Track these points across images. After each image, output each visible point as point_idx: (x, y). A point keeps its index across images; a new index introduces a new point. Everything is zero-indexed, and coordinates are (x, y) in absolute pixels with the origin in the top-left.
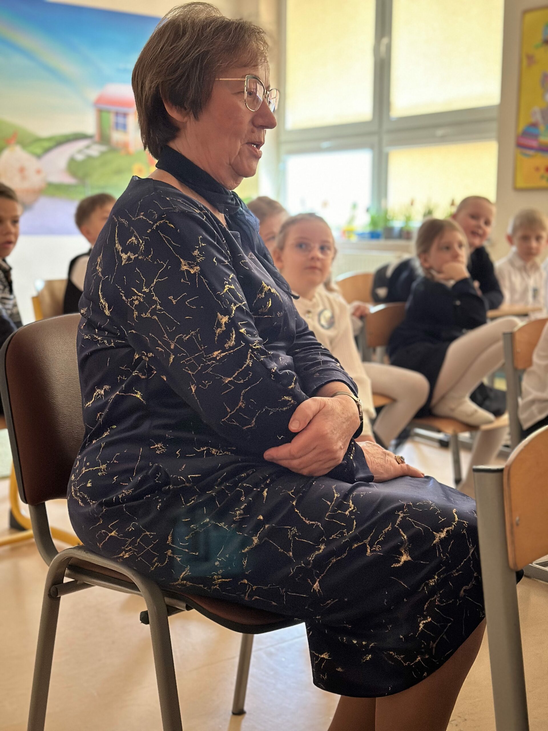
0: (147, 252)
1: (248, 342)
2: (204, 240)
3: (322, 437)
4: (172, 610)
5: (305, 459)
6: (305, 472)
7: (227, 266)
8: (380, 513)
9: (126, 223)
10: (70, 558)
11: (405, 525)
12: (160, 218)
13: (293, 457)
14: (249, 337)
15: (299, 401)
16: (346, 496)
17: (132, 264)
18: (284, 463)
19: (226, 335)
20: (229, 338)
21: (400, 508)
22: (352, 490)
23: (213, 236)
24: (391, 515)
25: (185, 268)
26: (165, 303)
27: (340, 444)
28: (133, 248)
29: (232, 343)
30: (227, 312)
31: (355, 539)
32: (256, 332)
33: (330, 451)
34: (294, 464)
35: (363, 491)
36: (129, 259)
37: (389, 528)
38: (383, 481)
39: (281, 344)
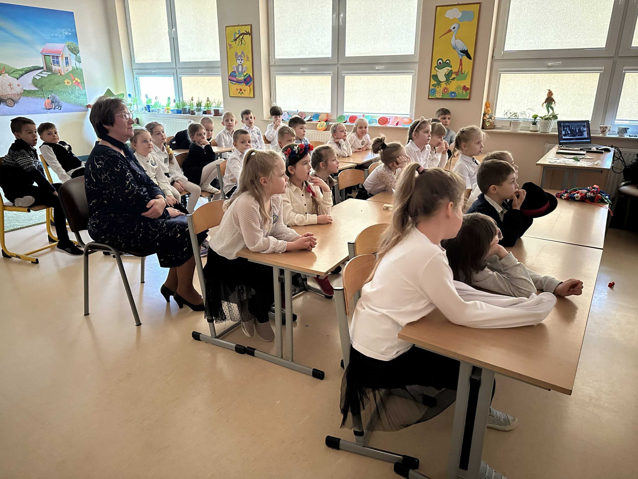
0: (105, 166)
1: (134, 188)
2: (120, 162)
3: (156, 210)
4: (121, 254)
5: (152, 215)
6: (152, 218)
7: (127, 168)
8: (172, 226)
9: (98, 157)
10: (89, 245)
11: (178, 228)
12: (108, 157)
13: (148, 215)
14: (134, 186)
15: (149, 200)
16: (163, 222)
17: (100, 168)
18: (147, 216)
19: (129, 186)
20: (130, 187)
21: (177, 224)
22: (164, 221)
23: (122, 161)
24: (175, 226)
25: (116, 170)
26: (111, 178)
27: (161, 211)
28: (101, 164)
29: (130, 188)
30: (128, 180)
31: (166, 232)
32: (136, 185)
33: (159, 213)
34: (149, 216)
35: (168, 221)
36: (99, 167)
37: (174, 229)
38: (175, 217)
39: (143, 186)
